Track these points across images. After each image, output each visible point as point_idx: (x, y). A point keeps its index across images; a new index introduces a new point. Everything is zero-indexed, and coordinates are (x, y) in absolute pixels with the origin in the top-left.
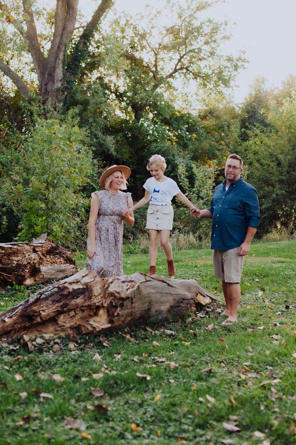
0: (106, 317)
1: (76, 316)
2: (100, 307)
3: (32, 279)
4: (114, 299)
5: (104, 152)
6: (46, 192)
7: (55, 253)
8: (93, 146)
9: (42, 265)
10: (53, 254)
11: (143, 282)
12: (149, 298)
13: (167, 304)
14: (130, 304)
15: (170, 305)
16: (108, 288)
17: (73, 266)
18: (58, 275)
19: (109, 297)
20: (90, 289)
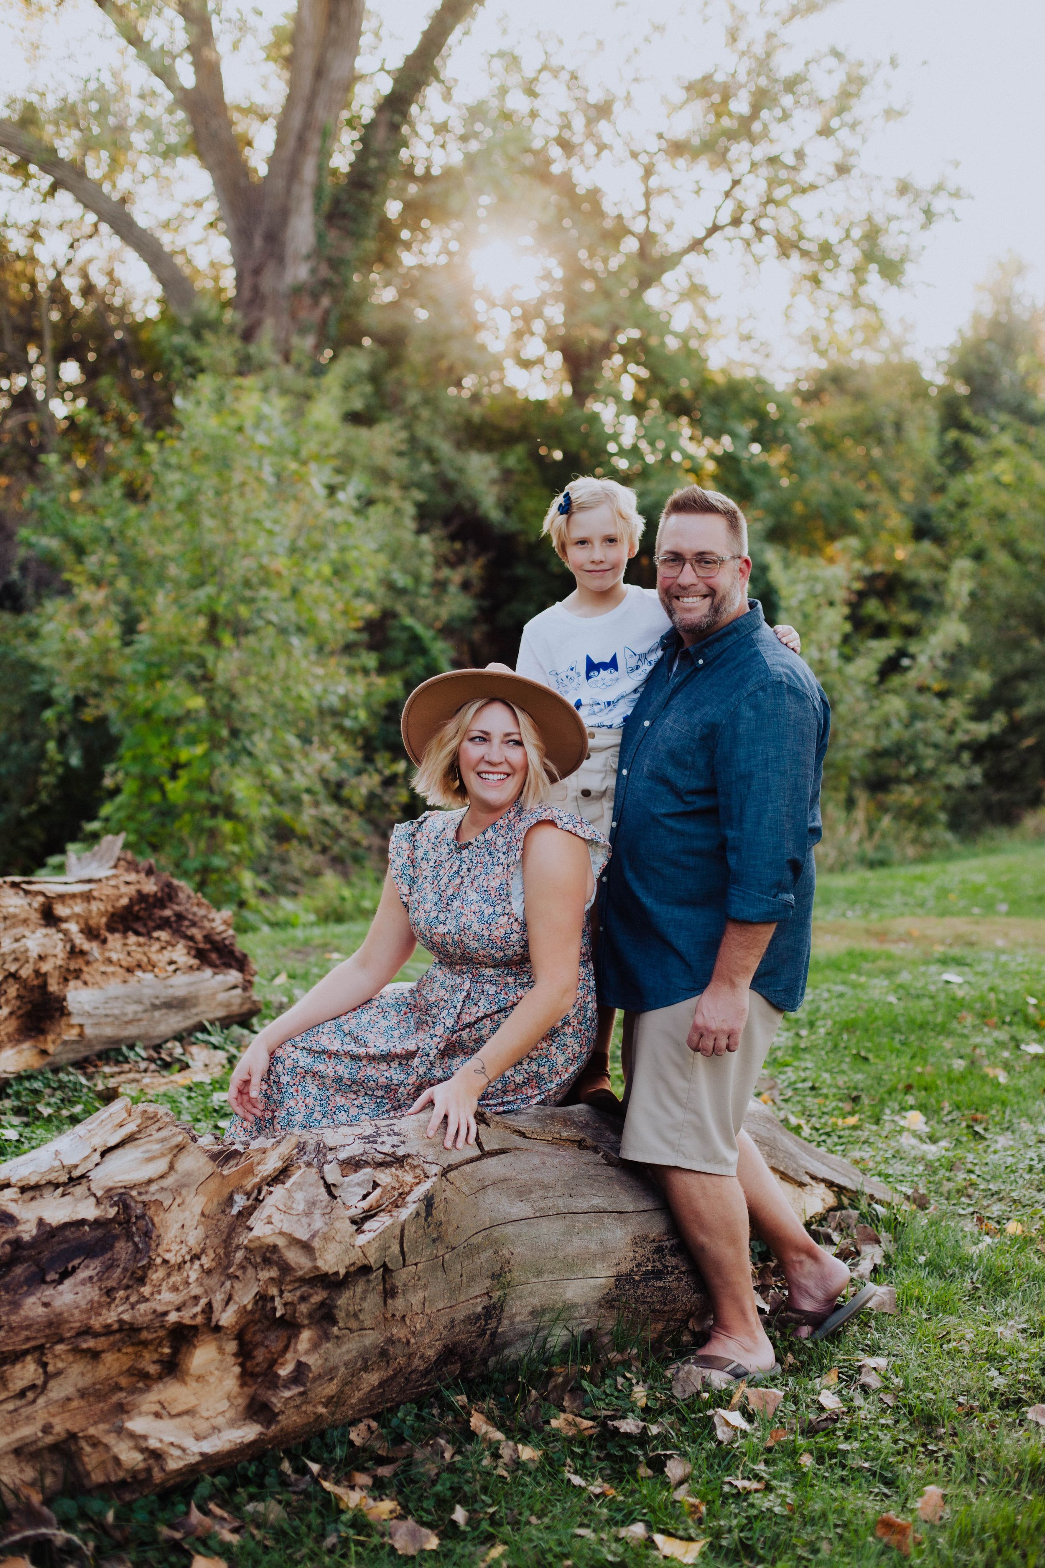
0: (231, 1383)
1: (51, 1384)
2: (195, 1328)
3: (26, 1045)
4: (278, 1282)
5: (458, 510)
6: (209, 652)
7: (151, 924)
8: (419, 486)
9: (79, 983)
10: (145, 925)
11: (461, 1165)
12: (496, 1252)
13: (598, 1266)
14: (379, 1300)
15: (613, 1271)
16: (251, 1214)
17: (234, 976)
18: (159, 1022)
19: (250, 1271)
20: (141, 1223)
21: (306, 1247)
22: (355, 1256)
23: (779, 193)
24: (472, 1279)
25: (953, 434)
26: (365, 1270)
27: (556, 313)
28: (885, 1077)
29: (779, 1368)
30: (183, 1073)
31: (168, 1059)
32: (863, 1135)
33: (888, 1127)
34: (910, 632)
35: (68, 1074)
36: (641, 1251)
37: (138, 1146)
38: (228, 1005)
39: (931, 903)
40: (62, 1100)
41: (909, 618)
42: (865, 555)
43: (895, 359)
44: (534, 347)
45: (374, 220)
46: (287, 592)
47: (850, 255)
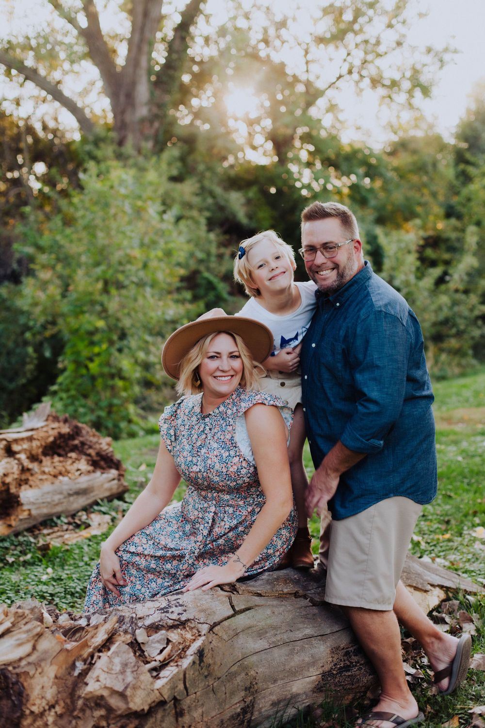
4: (106, 718)
5: (227, 219)
7: (67, 449)
8: (208, 209)
9: (27, 486)
10: (64, 450)
11: (222, 621)
12: (247, 674)
13: (311, 670)
14: (172, 719)
15: (321, 671)
16: (87, 674)
17: (113, 473)
18: (72, 503)
19: (88, 712)
20: (16, 687)
21: (122, 695)
22: (155, 697)
23: (370, 57)
24: (232, 693)
25: (462, 166)
26: (162, 703)
27: (268, 123)
28: (462, 506)
29: (422, 715)
30: (87, 530)
31: (79, 522)
32: (455, 544)
33: (467, 538)
34: (447, 263)
35: (24, 536)
36: (336, 657)
37: (12, 636)
38: (110, 489)
39: (471, 399)
40: (21, 552)
41: (446, 256)
42: (424, 227)
43: (430, 133)
44: (259, 139)
45: (177, 84)
46: (140, 265)
47: (406, 85)
